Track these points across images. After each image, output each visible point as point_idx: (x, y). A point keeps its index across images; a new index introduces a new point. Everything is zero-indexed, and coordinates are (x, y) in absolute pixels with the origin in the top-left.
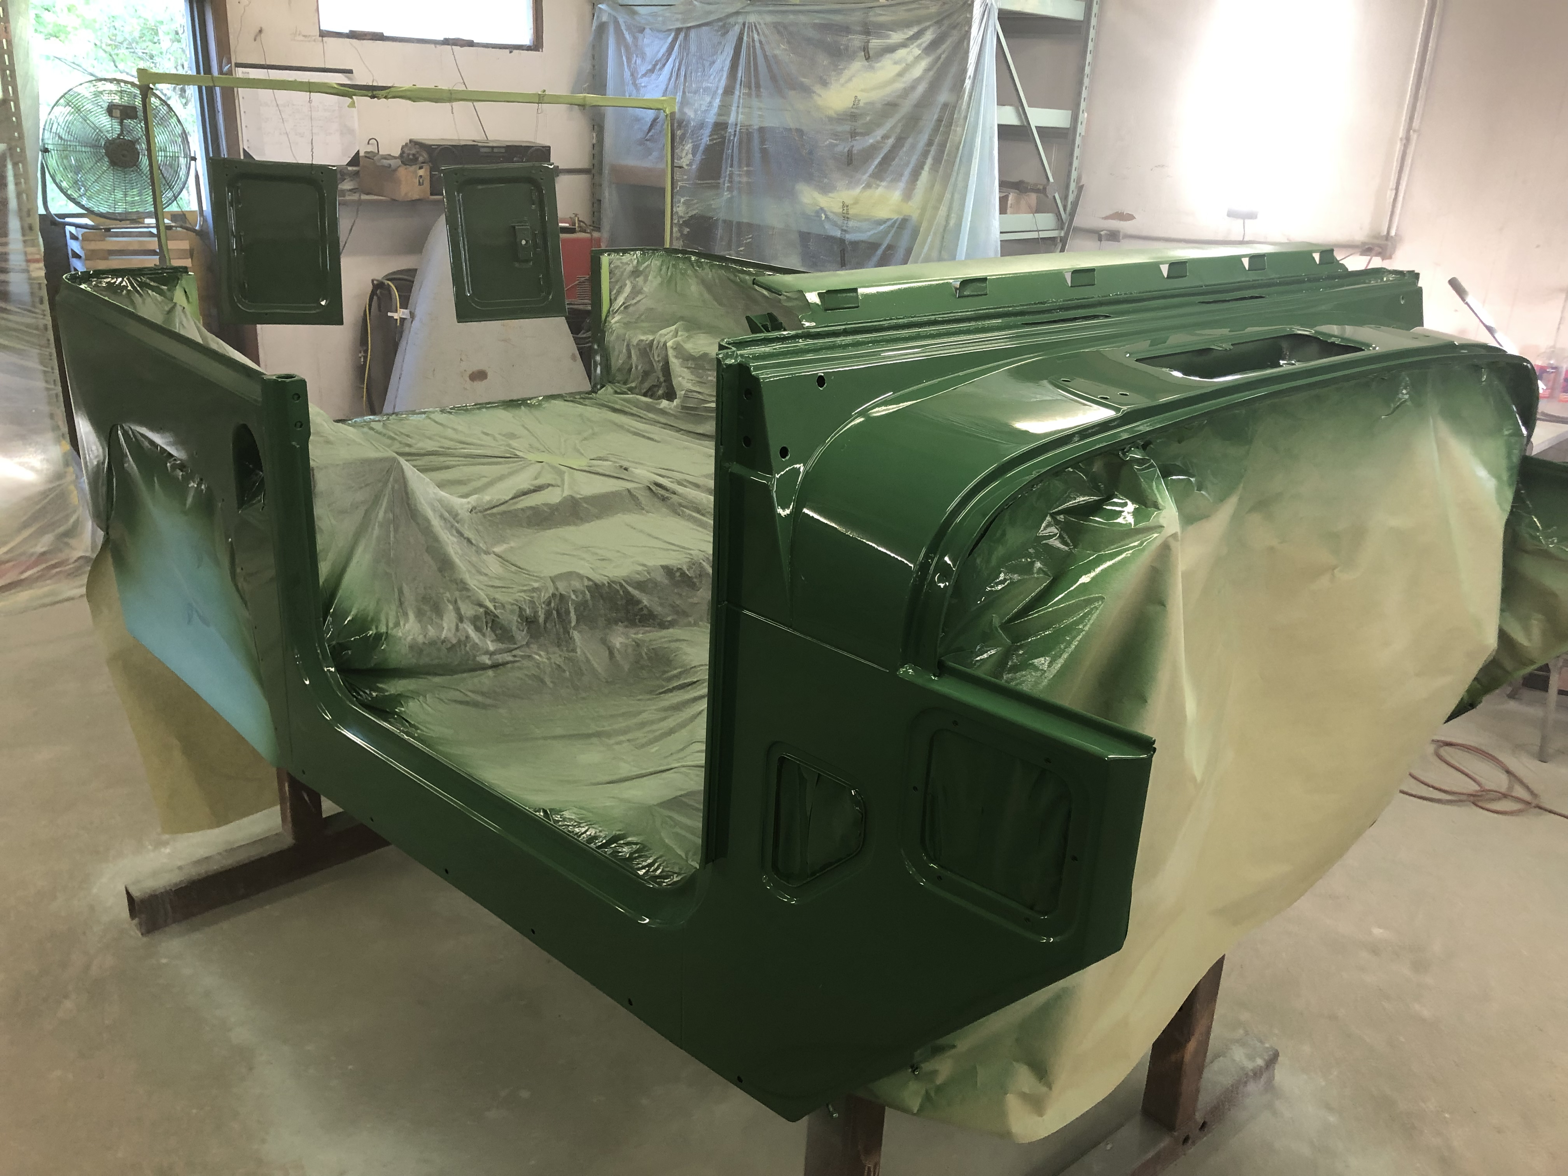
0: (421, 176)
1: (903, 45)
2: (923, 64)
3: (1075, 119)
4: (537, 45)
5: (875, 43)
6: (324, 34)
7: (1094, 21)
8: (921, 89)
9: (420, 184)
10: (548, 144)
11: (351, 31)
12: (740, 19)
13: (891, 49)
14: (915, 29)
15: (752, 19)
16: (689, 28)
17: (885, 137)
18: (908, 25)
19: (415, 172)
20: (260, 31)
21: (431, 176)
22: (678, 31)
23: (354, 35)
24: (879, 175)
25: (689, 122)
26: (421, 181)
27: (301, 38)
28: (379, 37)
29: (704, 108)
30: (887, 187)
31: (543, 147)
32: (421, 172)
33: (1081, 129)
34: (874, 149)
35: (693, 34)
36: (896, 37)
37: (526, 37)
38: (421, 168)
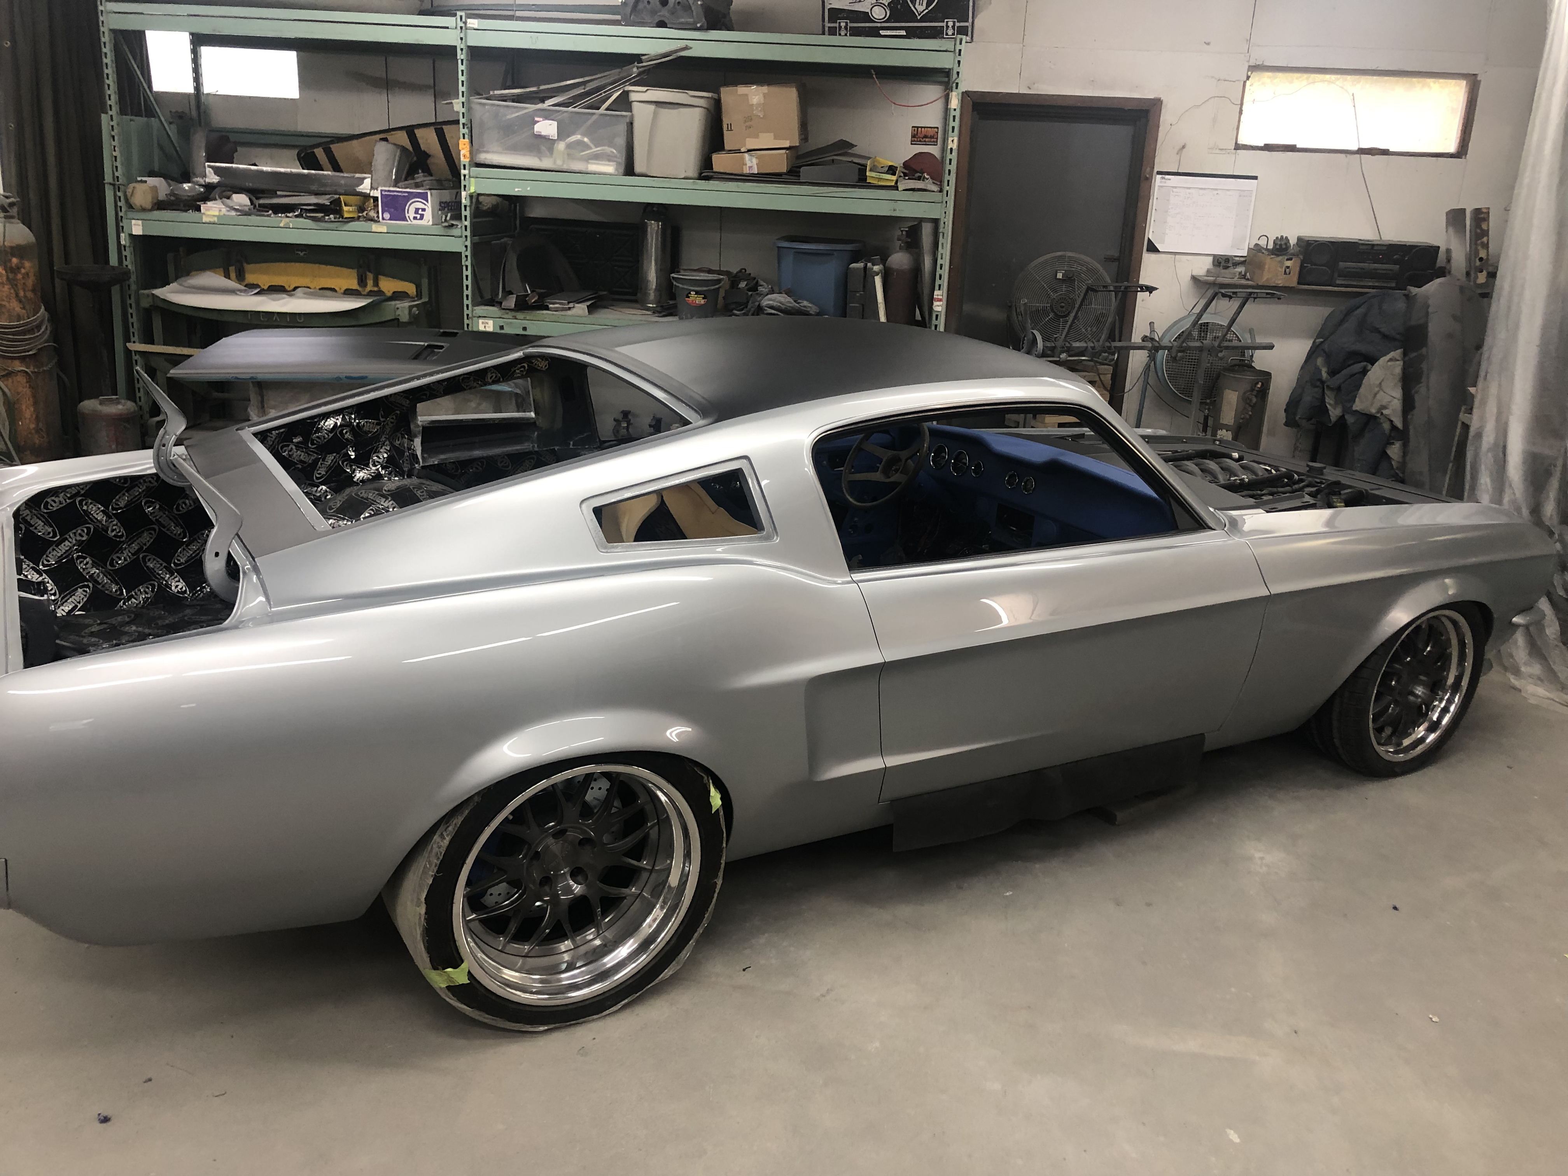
0: (1288, 267)
4: (1462, 151)
6: (1238, 147)
9: (1285, 273)
10: (1436, 244)
11: (1266, 145)
19: (1281, 262)
20: (1184, 147)
21: (1302, 267)
23: (1268, 148)
26: (1288, 270)
27: (1218, 151)
28: (1292, 148)
31: (1432, 247)
32: (1289, 263)
37: (1451, 147)
38: (1288, 260)
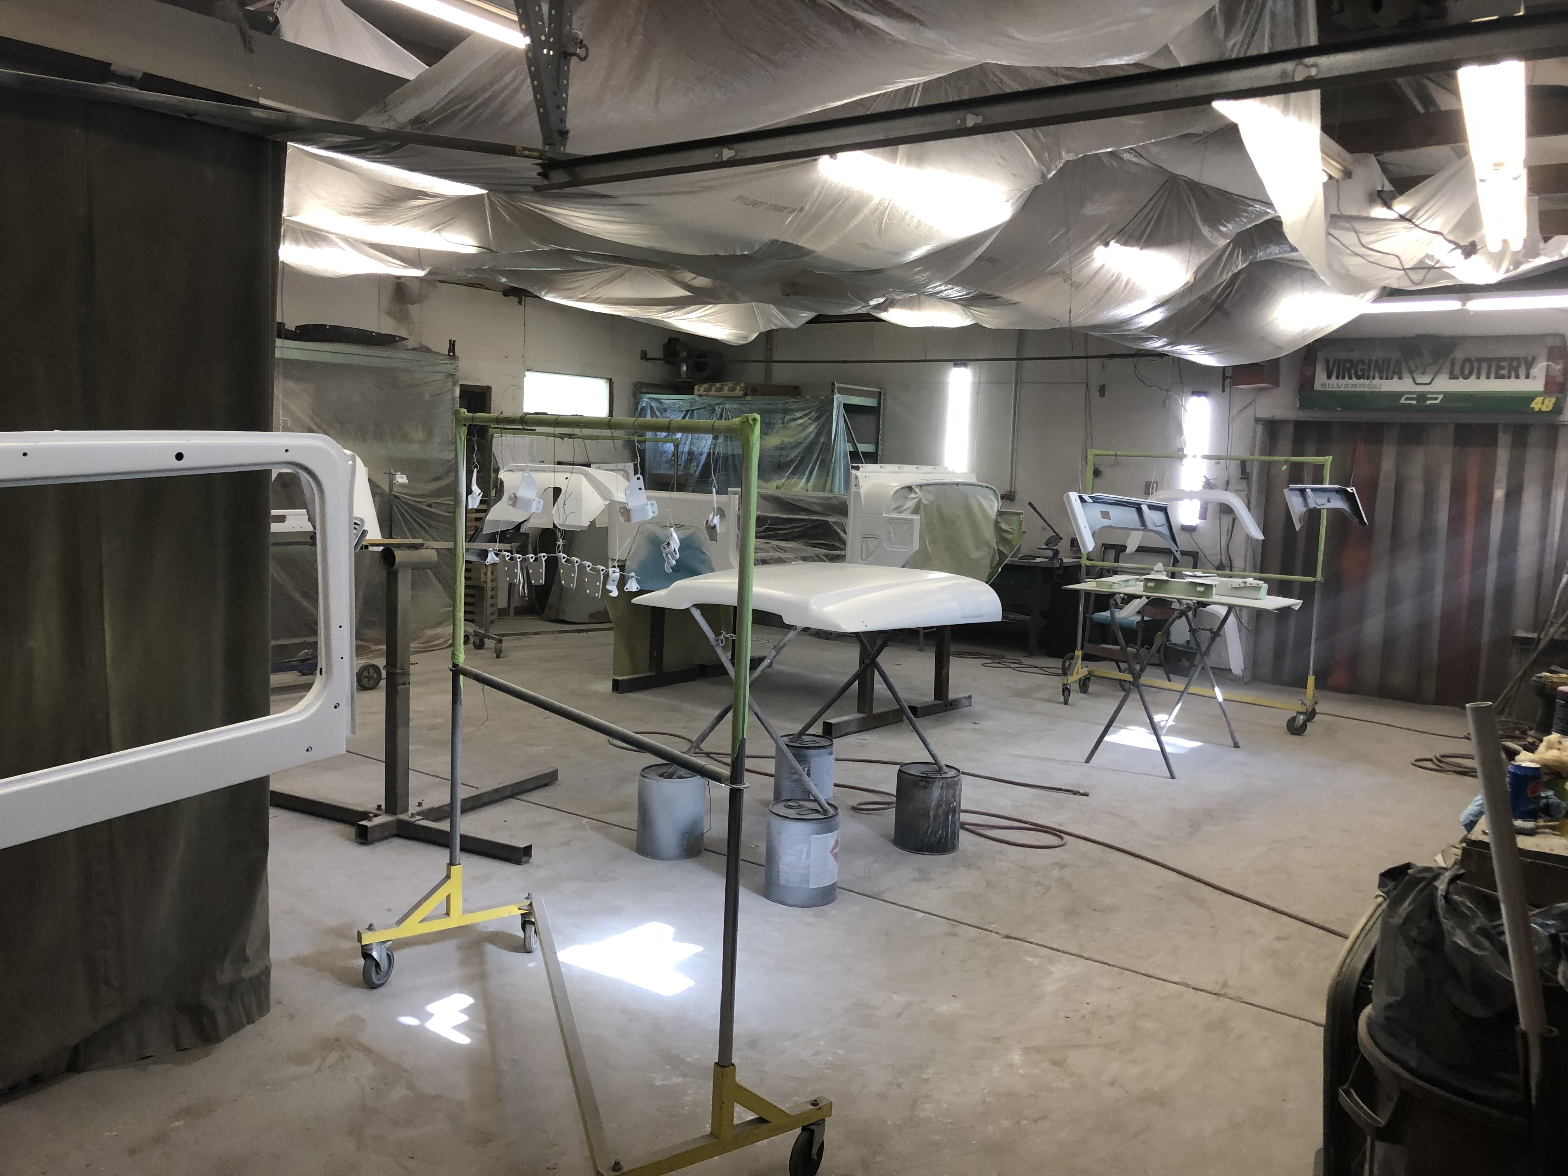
1: (801, 418)
2: (813, 426)
3: (877, 448)
4: (612, 417)
5: (788, 417)
7: (882, 407)
8: (812, 436)
11: (535, 413)
12: (721, 406)
13: (795, 419)
14: (807, 411)
15: (727, 406)
16: (693, 410)
17: (796, 456)
18: (804, 409)
22: (687, 411)
24: (793, 473)
25: (694, 452)
29: (702, 446)
30: (798, 478)
33: (880, 453)
34: (792, 461)
35: (695, 411)
36: (798, 415)
37: (605, 416)
